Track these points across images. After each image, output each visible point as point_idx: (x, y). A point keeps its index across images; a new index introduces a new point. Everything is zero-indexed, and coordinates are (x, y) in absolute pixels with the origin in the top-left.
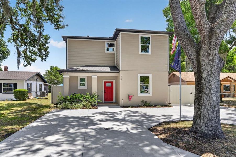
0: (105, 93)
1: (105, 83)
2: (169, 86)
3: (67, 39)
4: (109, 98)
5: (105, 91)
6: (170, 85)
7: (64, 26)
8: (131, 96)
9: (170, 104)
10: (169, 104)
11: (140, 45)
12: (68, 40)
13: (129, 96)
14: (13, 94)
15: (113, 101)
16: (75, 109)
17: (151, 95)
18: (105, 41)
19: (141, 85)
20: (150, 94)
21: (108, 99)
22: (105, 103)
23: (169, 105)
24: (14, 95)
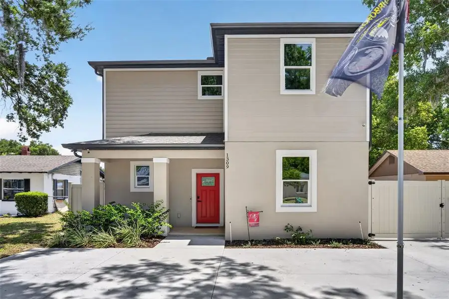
0: (198, 201)
1: (199, 176)
2: (370, 183)
3: (105, 70)
4: (208, 215)
5: (198, 197)
6: (373, 181)
7: (81, 30)
8: (253, 211)
9: (374, 235)
10: (370, 235)
11: (283, 68)
12: (106, 72)
13: (249, 213)
14: (14, 203)
15: (219, 223)
16: (91, 247)
17: (314, 209)
18: (197, 71)
19: (284, 182)
20: (311, 206)
21: (206, 217)
22: (197, 227)
23: (369, 238)
24: (16, 206)
